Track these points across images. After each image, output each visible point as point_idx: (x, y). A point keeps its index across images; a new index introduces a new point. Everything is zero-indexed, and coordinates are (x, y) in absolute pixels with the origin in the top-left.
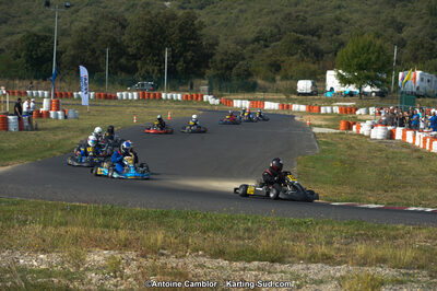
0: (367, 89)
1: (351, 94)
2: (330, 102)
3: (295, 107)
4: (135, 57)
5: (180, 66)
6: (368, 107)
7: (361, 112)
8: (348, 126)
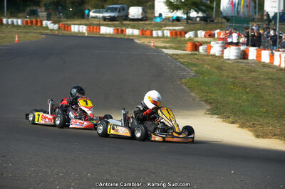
0: (193, 14)
1: (178, 19)
2: (160, 26)
3: (129, 31)
6: (196, 30)
7: (190, 35)
8: (196, 47)
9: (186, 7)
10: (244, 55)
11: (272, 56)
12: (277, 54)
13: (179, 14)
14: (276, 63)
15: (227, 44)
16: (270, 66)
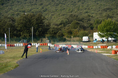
0: (110, 39)
3: (83, 46)
4: (20, 31)
5: (37, 33)
7: (109, 47)
9: (107, 36)
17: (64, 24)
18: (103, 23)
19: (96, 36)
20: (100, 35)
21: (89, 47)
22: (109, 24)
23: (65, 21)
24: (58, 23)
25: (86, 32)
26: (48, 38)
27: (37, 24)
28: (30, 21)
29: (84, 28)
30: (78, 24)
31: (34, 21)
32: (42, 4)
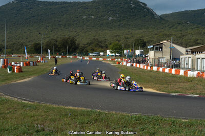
0: (117, 54)
1: (113, 56)
2: (108, 58)
3: (100, 59)
4: (60, 48)
5: (71, 50)
6: (118, 59)
7: (116, 60)
8: (119, 63)
9: (115, 52)
10: (132, 65)
11: (140, 66)
12: (141, 65)
13: (113, 54)
14: (141, 67)
15: (127, 62)
16: (139, 68)
17: (89, 44)
18: (113, 45)
19: (108, 52)
20: (111, 52)
21: (104, 59)
22: (117, 45)
23: (89, 42)
24: (85, 43)
25: (103, 49)
26: (78, 53)
27: (71, 44)
28: (66, 42)
29: (102, 47)
30: (98, 44)
31: (69, 42)
32: (76, 31)
